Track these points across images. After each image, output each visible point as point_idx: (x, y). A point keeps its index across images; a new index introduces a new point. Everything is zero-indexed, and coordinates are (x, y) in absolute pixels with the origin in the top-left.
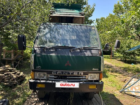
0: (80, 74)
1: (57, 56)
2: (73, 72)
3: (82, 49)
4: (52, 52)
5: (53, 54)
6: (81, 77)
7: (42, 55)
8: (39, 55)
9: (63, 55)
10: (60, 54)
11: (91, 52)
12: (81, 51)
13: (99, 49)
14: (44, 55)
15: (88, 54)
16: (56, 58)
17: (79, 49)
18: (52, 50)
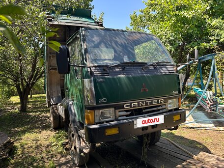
0: (161, 103)
1: (128, 78)
2: (152, 101)
3: (155, 65)
4: (119, 73)
5: (122, 76)
6: (160, 108)
7: (105, 79)
8: (101, 80)
9: (136, 75)
10: (131, 74)
11: (166, 68)
12: (155, 68)
13: (172, 64)
14: (109, 78)
15: (164, 71)
16: (127, 81)
17: (152, 65)
18: (118, 70)
